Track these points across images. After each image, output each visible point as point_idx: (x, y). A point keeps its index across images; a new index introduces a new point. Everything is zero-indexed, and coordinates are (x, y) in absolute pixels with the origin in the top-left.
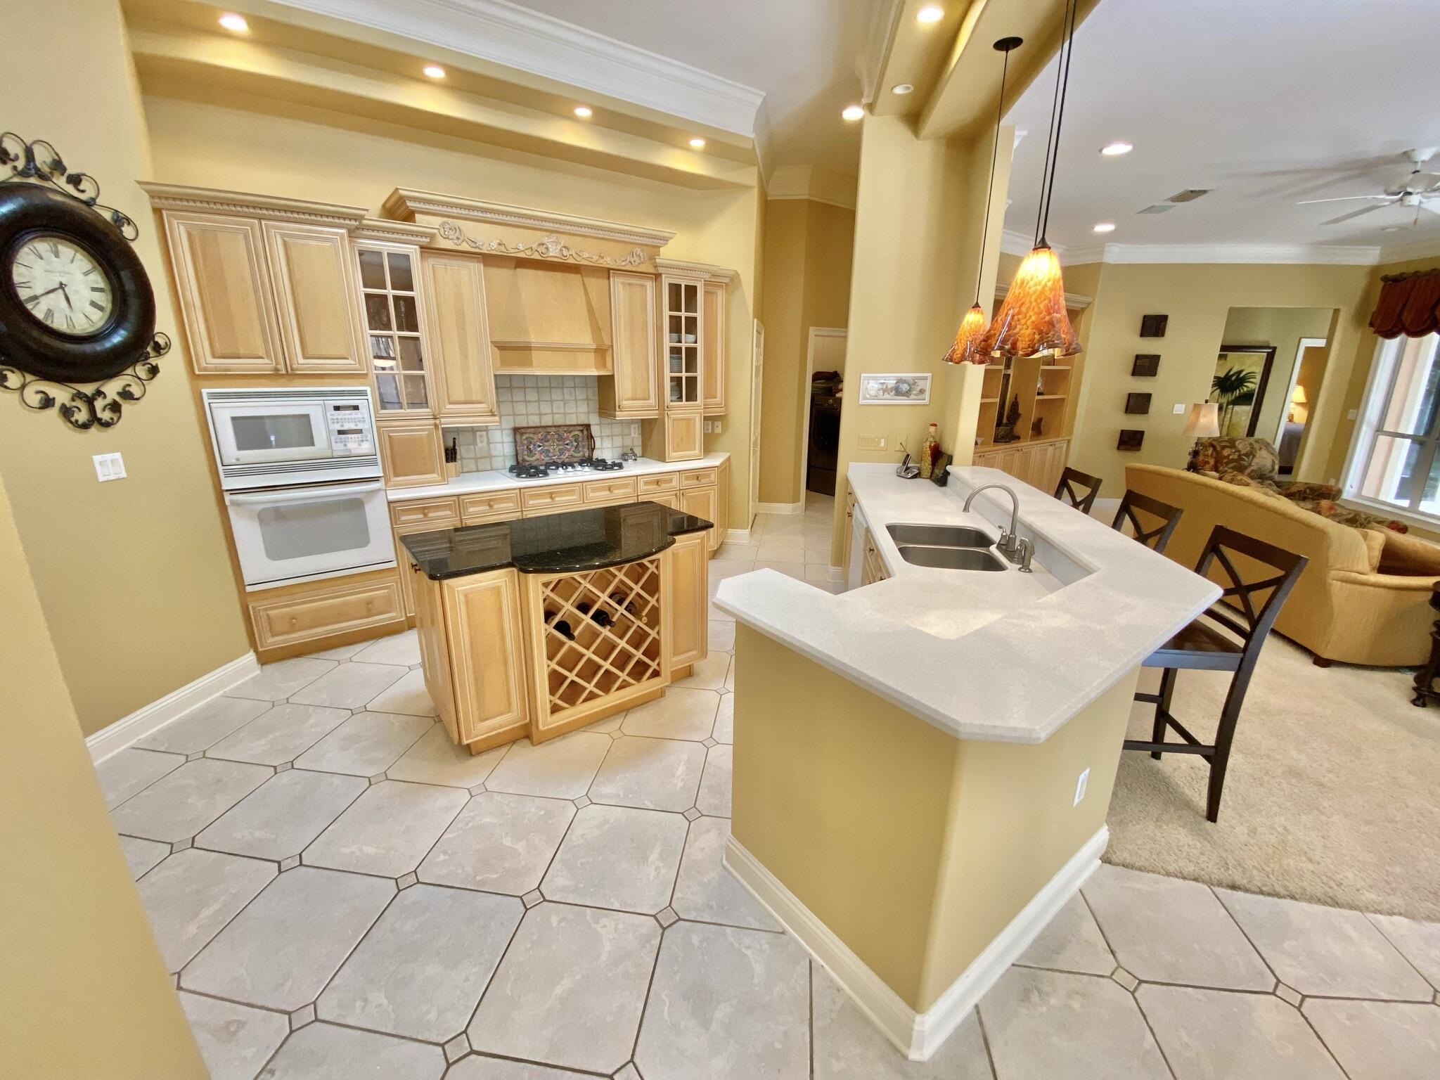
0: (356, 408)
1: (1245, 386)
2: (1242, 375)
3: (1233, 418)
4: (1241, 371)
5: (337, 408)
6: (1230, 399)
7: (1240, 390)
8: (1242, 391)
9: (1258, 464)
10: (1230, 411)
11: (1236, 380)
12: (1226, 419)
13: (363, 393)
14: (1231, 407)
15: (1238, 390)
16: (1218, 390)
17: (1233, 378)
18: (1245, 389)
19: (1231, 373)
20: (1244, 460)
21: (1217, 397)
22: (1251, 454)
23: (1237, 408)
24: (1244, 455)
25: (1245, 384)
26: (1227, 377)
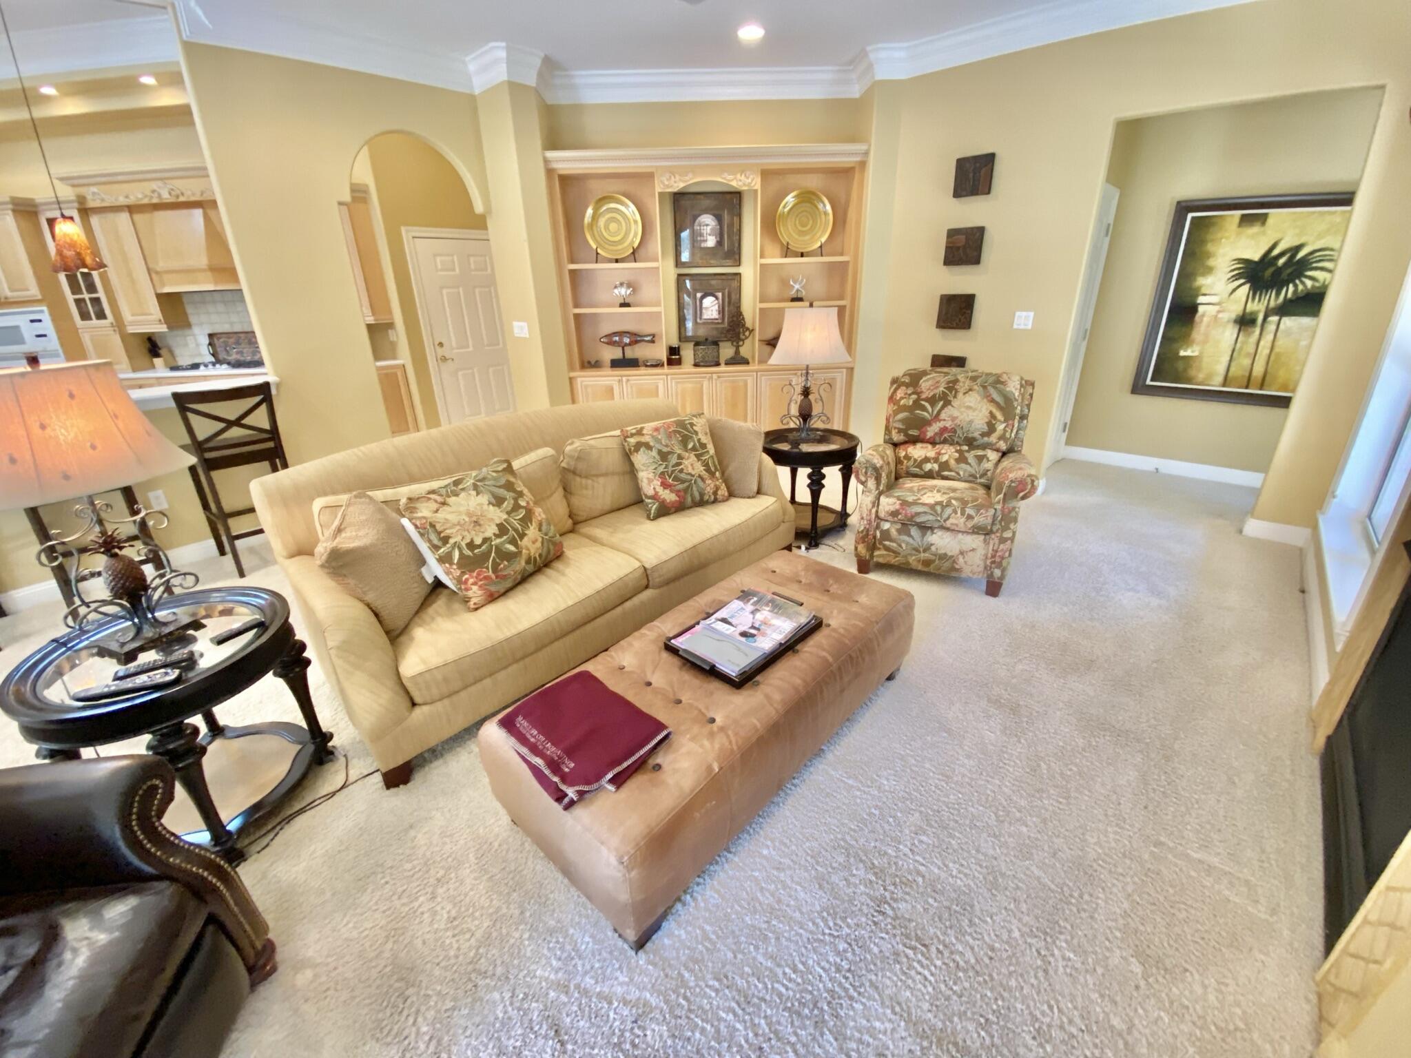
0: (40, 321)
1: (1311, 278)
2: (1301, 255)
3: (1279, 343)
4: (1298, 248)
5: (32, 321)
6: (1272, 304)
7: (1296, 286)
8: (1300, 287)
9: (954, 419)
10: (1271, 328)
11: (1285, 264)
12: (1262, 343)
13: (42, 312)
14: (1274, 319)
15: (1291, 286)
16: (1247, 286)
17: (1281, 261)
18: (1309, 283)
19: (1276, 252)
20: (924, 409)
21: (1244, 299)
22: (940, 399)
23: (1288, 322)
24: (927, 400)
25: (1309, 273)
26: (1267, 260)
